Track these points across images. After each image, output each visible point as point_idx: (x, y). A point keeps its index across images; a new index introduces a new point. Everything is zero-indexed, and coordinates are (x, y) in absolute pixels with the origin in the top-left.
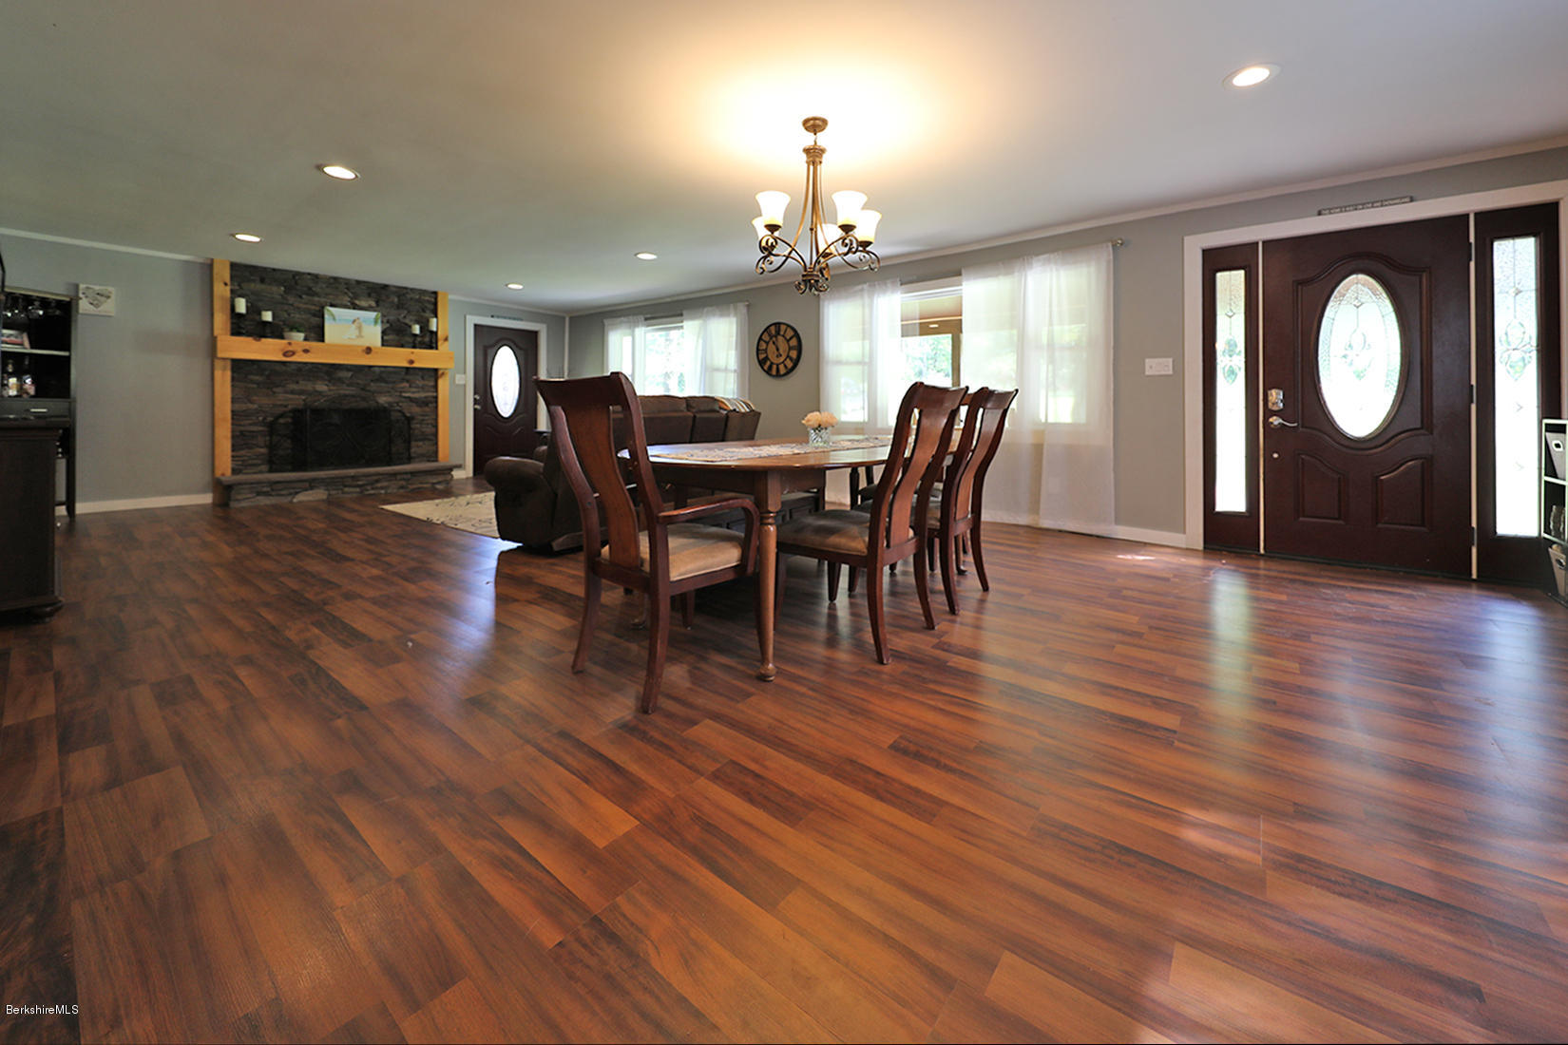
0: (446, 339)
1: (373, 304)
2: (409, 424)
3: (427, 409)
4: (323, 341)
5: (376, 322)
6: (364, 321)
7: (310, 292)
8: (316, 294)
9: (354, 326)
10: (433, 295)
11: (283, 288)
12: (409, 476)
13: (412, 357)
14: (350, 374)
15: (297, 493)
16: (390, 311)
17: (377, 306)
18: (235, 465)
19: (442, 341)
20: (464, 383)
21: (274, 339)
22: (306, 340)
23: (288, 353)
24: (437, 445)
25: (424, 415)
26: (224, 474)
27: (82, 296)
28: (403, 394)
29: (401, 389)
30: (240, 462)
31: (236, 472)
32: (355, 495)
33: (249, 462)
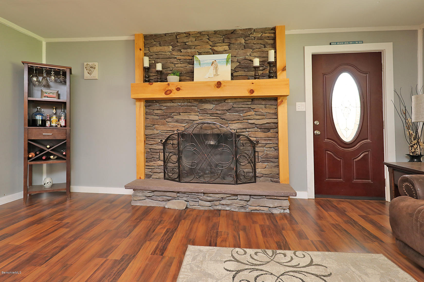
0: (284, 69)
1: (227, 48)
2: (254, 148)
3: (269, 134)
4: (193, 81)
5: (227, 62)
7: (186, 46)
8: (190, 47)
9: (212, 68)
10: (273, 31)
11: (171, 47)
12: (248, 198)
13: (252, 87)
15: (169, 200)
16: (238, 51)
17: (228, 49)
18: (148, 171)
19: (280, 70)
20: (304, 110)
21: (159, 83)
22: (180, 81)
23: (168, 92)
24: (278, 166)
25: (268, 139)
26: (140, 178)
27: (85, 69)
28: (250, 121)
29: (248, 117)
30: (150, 170)
31: (148, 176)
32: (207, 208)
33: (155, 170)
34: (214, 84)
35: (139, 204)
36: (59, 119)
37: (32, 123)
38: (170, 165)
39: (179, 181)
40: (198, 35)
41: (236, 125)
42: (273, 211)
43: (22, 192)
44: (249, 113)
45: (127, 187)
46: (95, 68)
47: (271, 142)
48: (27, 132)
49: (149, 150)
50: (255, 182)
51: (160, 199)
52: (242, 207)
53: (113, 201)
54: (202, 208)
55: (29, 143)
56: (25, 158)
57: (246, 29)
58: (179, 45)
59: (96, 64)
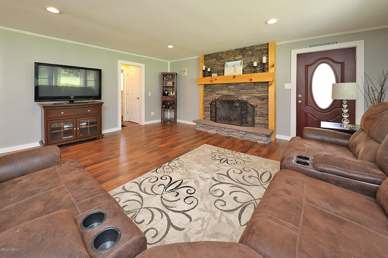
0: (273, 66)
2: (254, 109)
3: (263, 102)
4: (224, 75)
5: (241, 64)
6: (237, 65)
7: (221, 58)
8: (223, 59)
9: (233, 68)
10: (267, 45)
11: (215, 59)
14: (233, 87)
15: (210, 129)
16: (247, 58)
17: (242, 57)
18: (204, 116)
19: (270, 67)
20: (290, 88)
21: (209, 77)
22: (218, 75)
23: (212, 81)
24: (268, 120)
25: (262, 105)
26: (201, 119)
27: (182, 72)
28: (253, 95)
29: (252, 92)
30: (205, 116)
31: (204, 118)
32: (225, 135)
33: (207, 116)
34: (232, 76)
35: (198, 129)
36: (173, 93)
37: (164, 94)
38: (212, 114)
39: (216, 122)
40: (227, 52)
41: (245, 96)
42: (258, 141)
43: (161, 120)
44: (253, 91)
45: (193, 121)
46: (185, 71)
47: (264, 106)
48: (162, 98)
49: (205, 107)
50: (254, 127)
51: (206, 128)
52: (242, 137)
53: (189, 127)
54: (223, 135)
55: (163, 102)
56: (162, 107)
57: (252, 46)
58: (218, 58)
59: (186, 69)
